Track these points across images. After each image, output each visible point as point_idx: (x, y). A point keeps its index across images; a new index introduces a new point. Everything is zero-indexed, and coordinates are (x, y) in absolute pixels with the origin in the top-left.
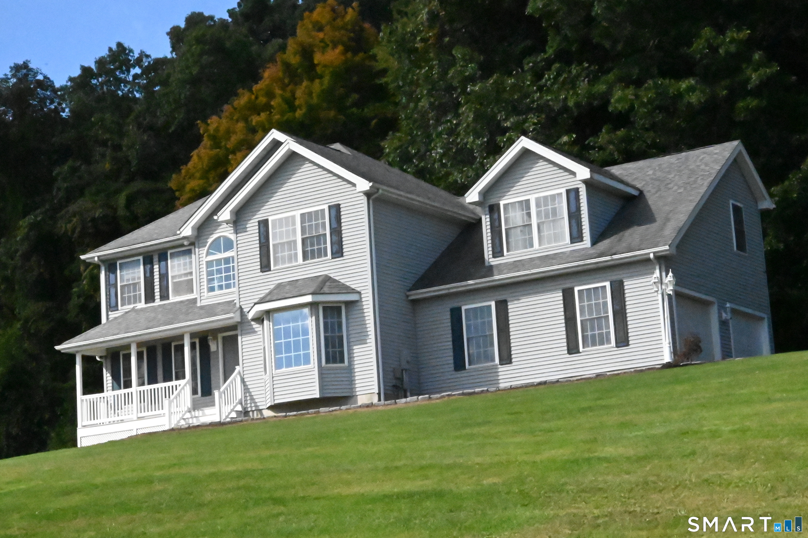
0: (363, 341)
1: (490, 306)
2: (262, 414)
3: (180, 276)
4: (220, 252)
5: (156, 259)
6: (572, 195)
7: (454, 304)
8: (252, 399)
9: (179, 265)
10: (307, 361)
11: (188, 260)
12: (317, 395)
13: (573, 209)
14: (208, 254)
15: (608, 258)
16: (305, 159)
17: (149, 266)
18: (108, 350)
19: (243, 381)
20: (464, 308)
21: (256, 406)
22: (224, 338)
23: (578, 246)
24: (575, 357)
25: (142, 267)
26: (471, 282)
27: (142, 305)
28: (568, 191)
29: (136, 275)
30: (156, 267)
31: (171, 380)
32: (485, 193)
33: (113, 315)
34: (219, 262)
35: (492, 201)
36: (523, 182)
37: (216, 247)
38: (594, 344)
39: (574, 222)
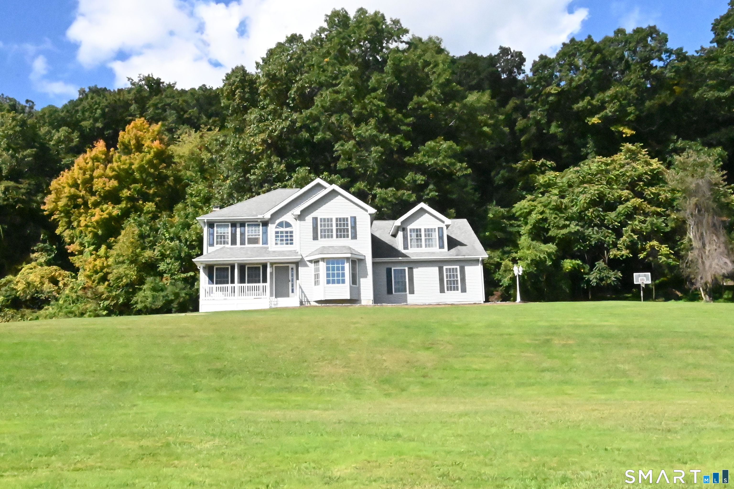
0: (365, 276)
1: (405, 270)
2: (310, 304)
3: (252, 235)
4: (283, 227)
5: (238, 225)
6: (440, 230)
7: (389, 266)
8: (305, 296)
9: (252, 230)
10: (343, 282)
11: (257, 229)
12: (349, 298)
13: (441, 235)
14: (276, 227)
15: (463, 257)
16: (338, 194)
17: (234, 228)
18: (206, 265)
19: (300, 287)
20: (393, 269)
21: (307, 299)
22: (276, 267)
23: (442, 250)
24: (443, 294)
25: (230, 228)
26: (400, 258)
27: (229, 245)
28: (439, 228)
29: (226, 232)
30: (238, 230)
31: (245, 283)
32: (402, 223)
33: (211, 249)
34: (282, 232)
35: (404, 226)
36: (418, 221)
37: (281, 225)
38: (451, 290)
39: (441, 240)
